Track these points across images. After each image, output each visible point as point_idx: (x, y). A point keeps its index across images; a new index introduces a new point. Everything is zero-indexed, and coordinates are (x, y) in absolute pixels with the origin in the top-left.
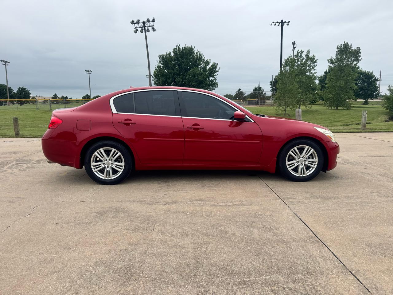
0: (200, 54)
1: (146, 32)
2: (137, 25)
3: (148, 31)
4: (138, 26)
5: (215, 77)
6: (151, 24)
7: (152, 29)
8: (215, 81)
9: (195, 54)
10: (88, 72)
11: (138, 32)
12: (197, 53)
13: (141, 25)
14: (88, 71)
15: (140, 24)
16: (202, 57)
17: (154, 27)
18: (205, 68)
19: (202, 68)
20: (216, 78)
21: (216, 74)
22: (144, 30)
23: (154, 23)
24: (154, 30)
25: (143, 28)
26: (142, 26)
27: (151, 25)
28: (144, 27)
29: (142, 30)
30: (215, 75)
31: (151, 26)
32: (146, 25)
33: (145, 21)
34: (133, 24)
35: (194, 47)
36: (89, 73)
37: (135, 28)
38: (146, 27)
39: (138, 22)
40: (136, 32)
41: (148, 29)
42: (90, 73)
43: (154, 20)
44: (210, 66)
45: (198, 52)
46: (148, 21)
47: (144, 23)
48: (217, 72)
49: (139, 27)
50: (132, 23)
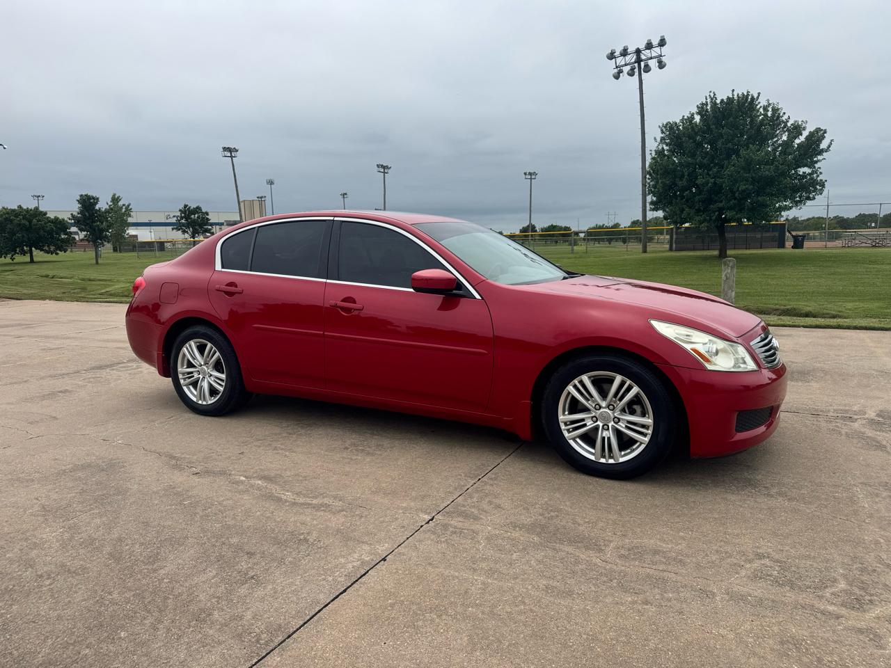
0: (775, 110)
1: (642, 72)
2: (620, 61)
3: (647, 69)
4: (623, 63)
5: (817, 166)
6: (656, 51)
7: (657, 64)
8: (818, 176)
9: (761, 110)
10: (529, 177)
11: (624, 76)
12: (765, 109)
13: (631, 58)
14: (530, 174)
15: (628, 58)
16: (779, 117)
17: (663, 59)
18: (788, 144)
19: (780, 145)
20: (820, 168)
21: (820, 157)
22: (636, 70)
23: (663, 48)
24: (661, 65)
25: (636, 65)
26: (633, 60)
27: (654, 54)
28: (639, 61)
29: (633, 69)
30: (816, 162)
31: (655, 57)
32: (643, 57)
33: (642, 46)
34: (611, 59)
35: (759, 94)
36: (531, 179)
37: (617, 67)
38: (642, 61)
39: (625, 53)
40: (617, 77)
41: (647, 66)
42: (533, 177)
43: (662, 43)
44: (802, 138)
45: (770, 104)
46: (649, 46)
47: (638, 52)
48: (824, 154)
49: (626, 65)
50: (611, 56)
